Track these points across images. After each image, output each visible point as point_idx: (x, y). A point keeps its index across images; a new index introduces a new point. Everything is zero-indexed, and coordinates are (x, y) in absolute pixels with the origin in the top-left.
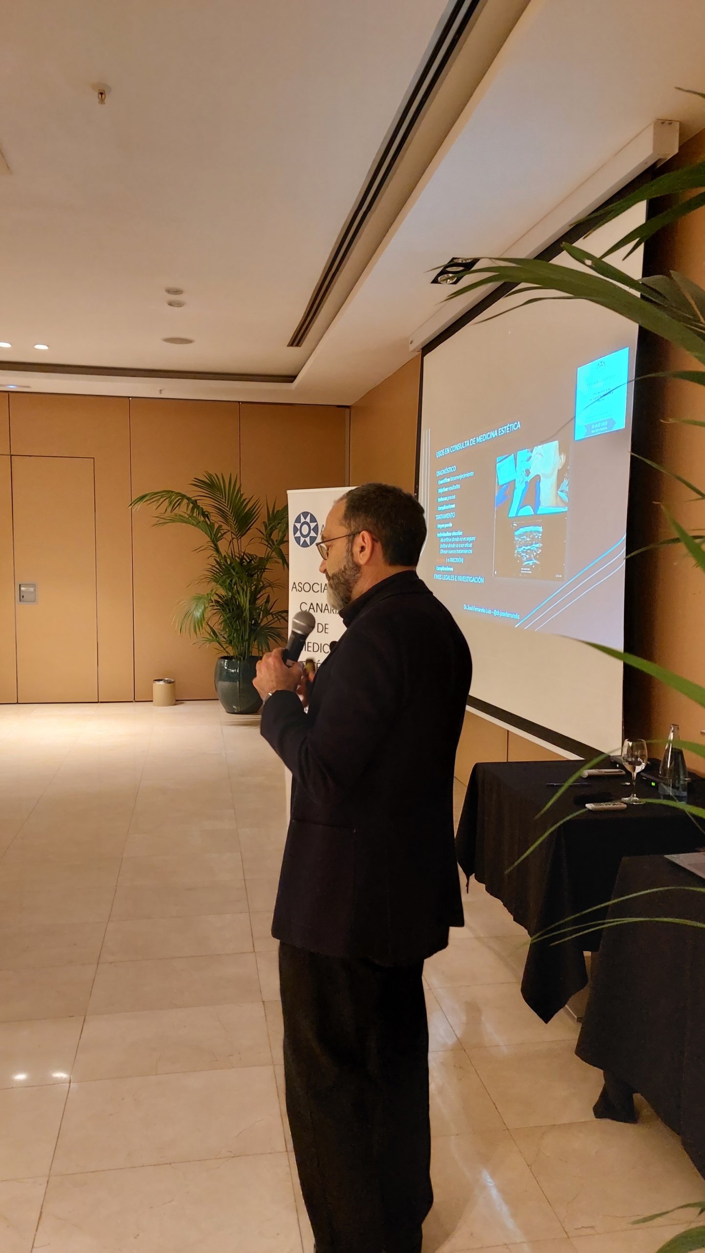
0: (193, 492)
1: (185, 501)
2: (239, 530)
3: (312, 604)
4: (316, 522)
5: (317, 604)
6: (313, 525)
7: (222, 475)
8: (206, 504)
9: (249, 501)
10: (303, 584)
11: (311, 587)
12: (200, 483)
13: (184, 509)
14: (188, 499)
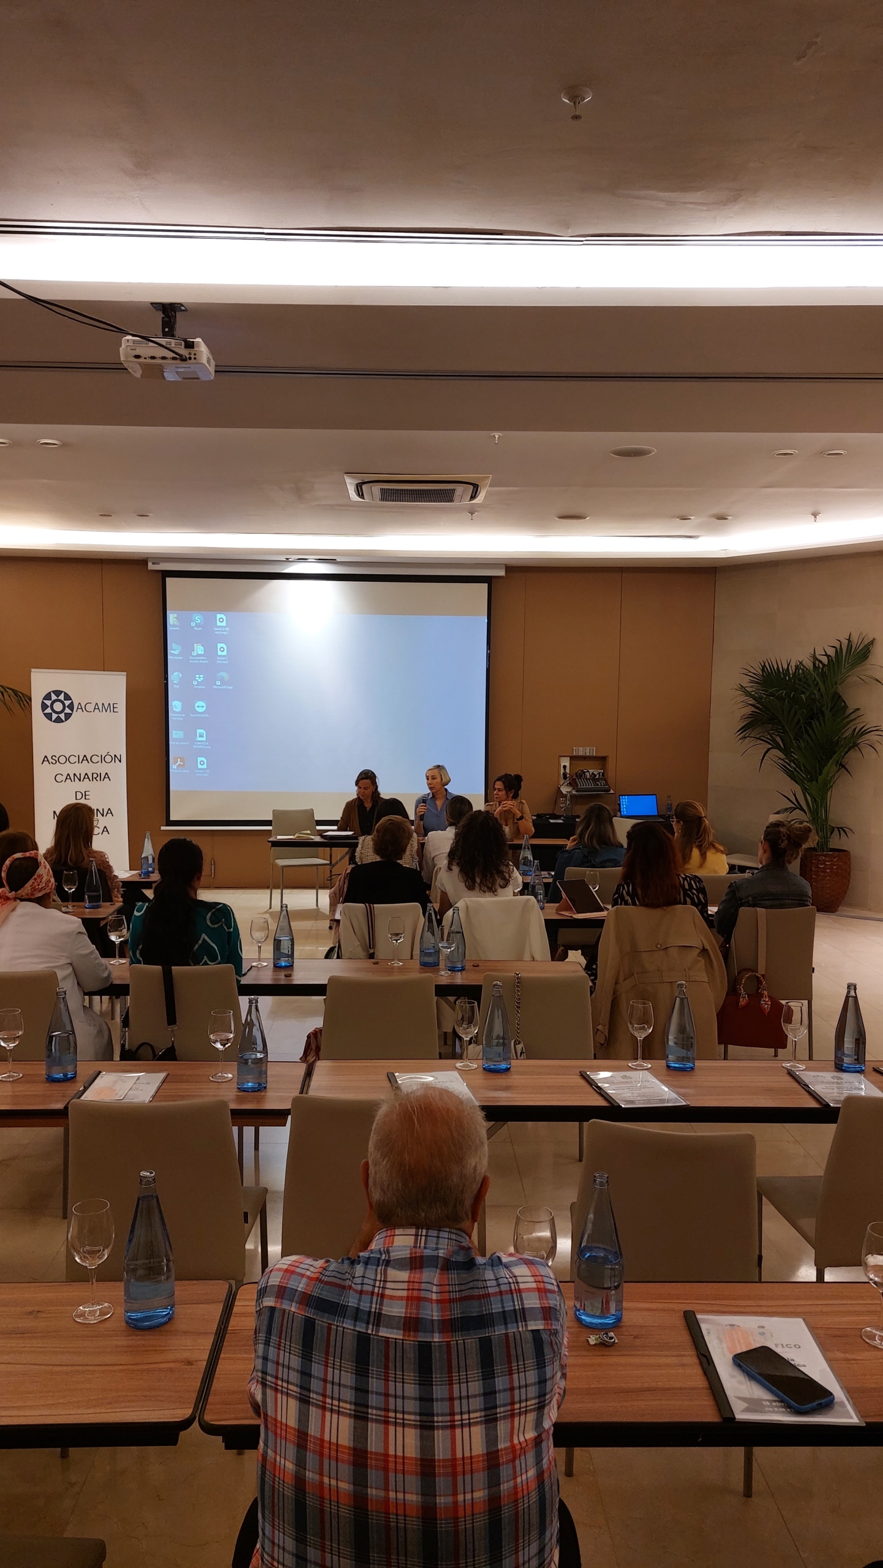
3: (68, 774)
4: (71, 699)
5: (75, 774)
6: (67, 703)
10: (57, 757)
11: (68, 759)
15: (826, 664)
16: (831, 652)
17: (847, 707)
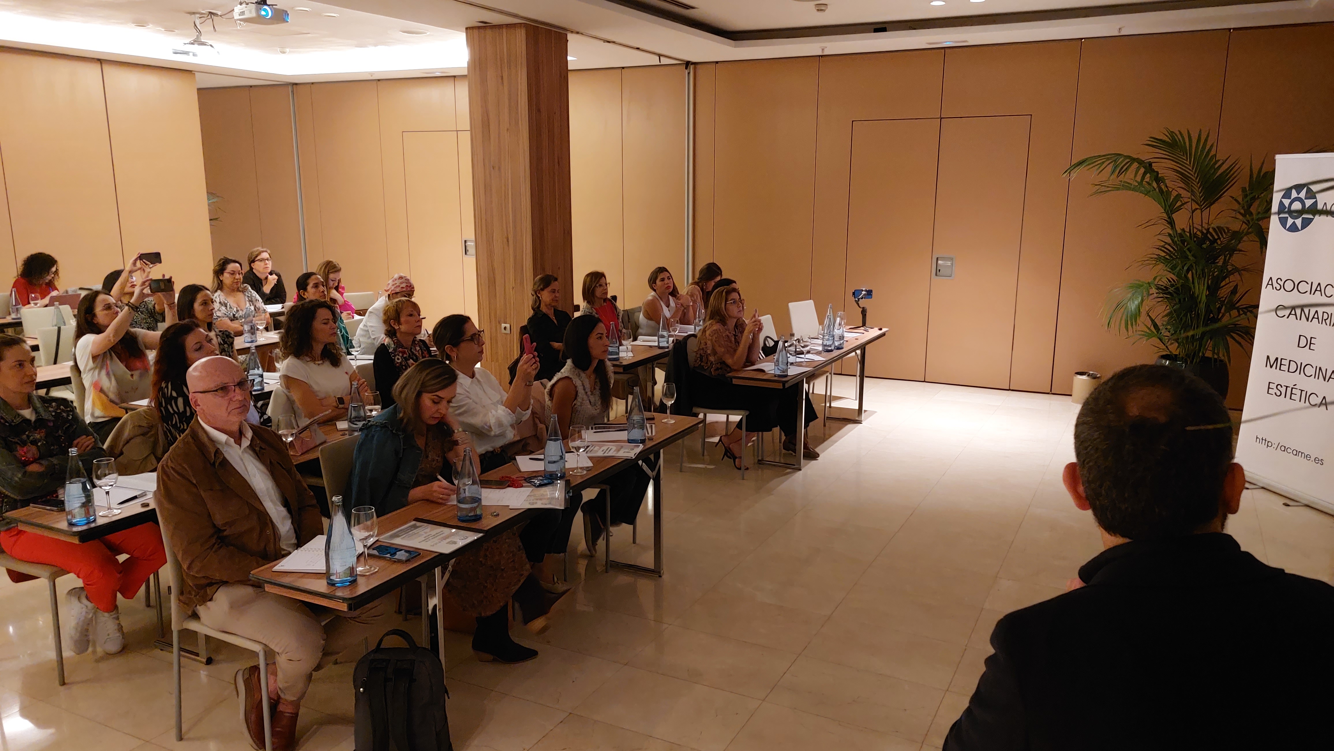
0: (1147, 154)
1: (1136, 165)
2: (1205, 200)
3: (1293, 309)
4: (1315, 198)
6: (1309, 204)
7: (1188, 131)
8: (1164, 167)
9: (1223, 163)
10: (1283, 281)
11: (1296, 286)
12: (1156, 143)
13: (1132, 175)
14: (1141, 162)
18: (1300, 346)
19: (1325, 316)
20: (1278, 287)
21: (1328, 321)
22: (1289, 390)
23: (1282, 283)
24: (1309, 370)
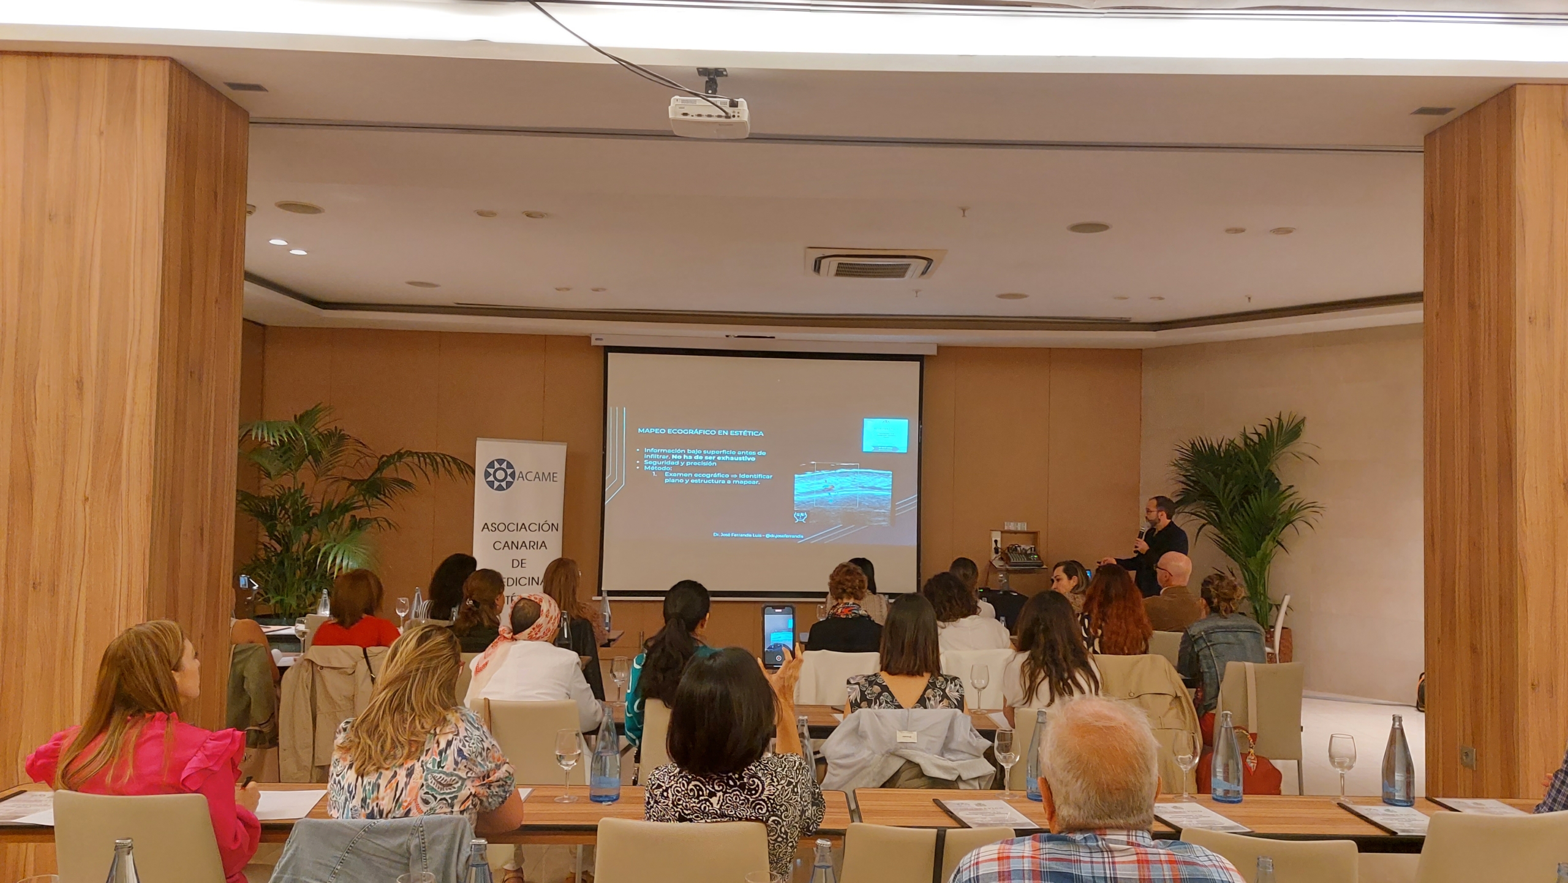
3: (507, 542)
4: (513, 468)
5: (513, 542)
6: (509, 471)
11: (507, 527)
15: (1257, 441)
16: (1262, 430)
17: (1280, 484)
18: (515, 566)
19: (532, 544)
20: (494, 529)
21: (535, 547)
22: (510, 598)
23: (496, 526)
24: (523, 581)
